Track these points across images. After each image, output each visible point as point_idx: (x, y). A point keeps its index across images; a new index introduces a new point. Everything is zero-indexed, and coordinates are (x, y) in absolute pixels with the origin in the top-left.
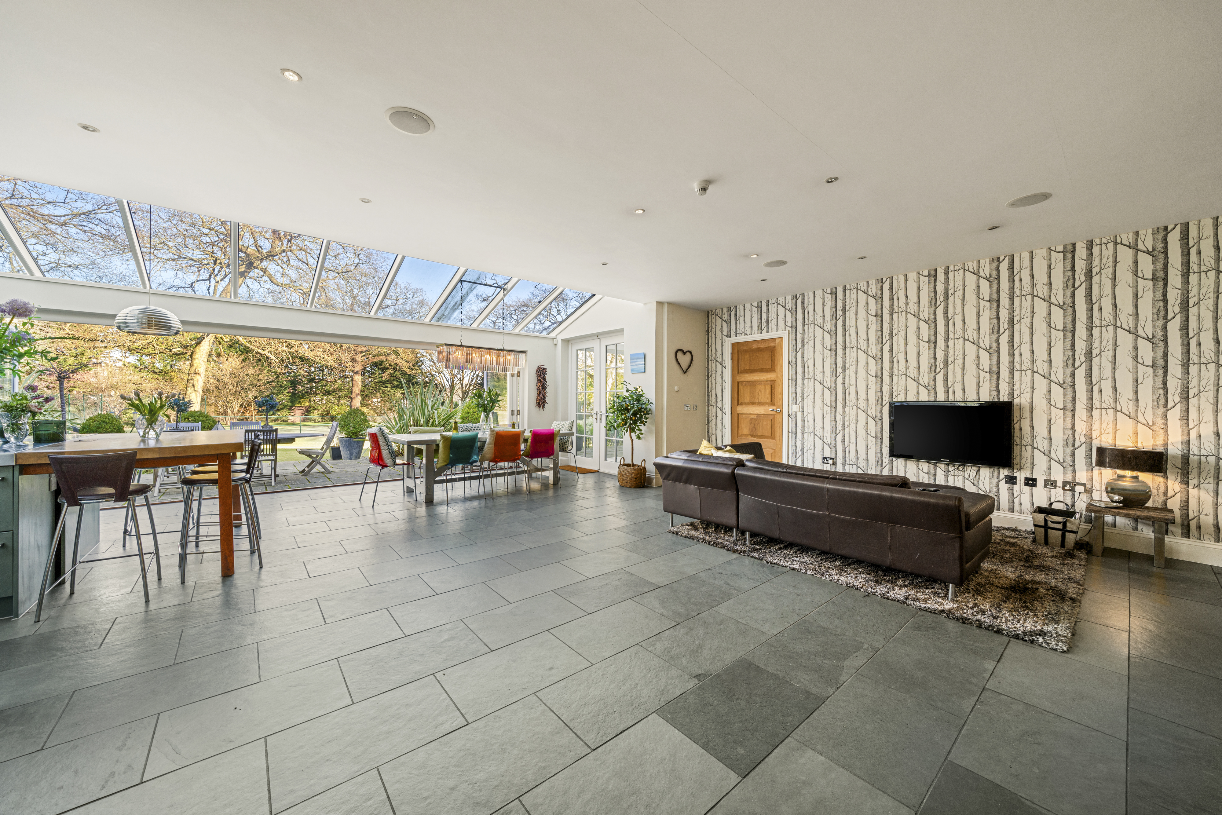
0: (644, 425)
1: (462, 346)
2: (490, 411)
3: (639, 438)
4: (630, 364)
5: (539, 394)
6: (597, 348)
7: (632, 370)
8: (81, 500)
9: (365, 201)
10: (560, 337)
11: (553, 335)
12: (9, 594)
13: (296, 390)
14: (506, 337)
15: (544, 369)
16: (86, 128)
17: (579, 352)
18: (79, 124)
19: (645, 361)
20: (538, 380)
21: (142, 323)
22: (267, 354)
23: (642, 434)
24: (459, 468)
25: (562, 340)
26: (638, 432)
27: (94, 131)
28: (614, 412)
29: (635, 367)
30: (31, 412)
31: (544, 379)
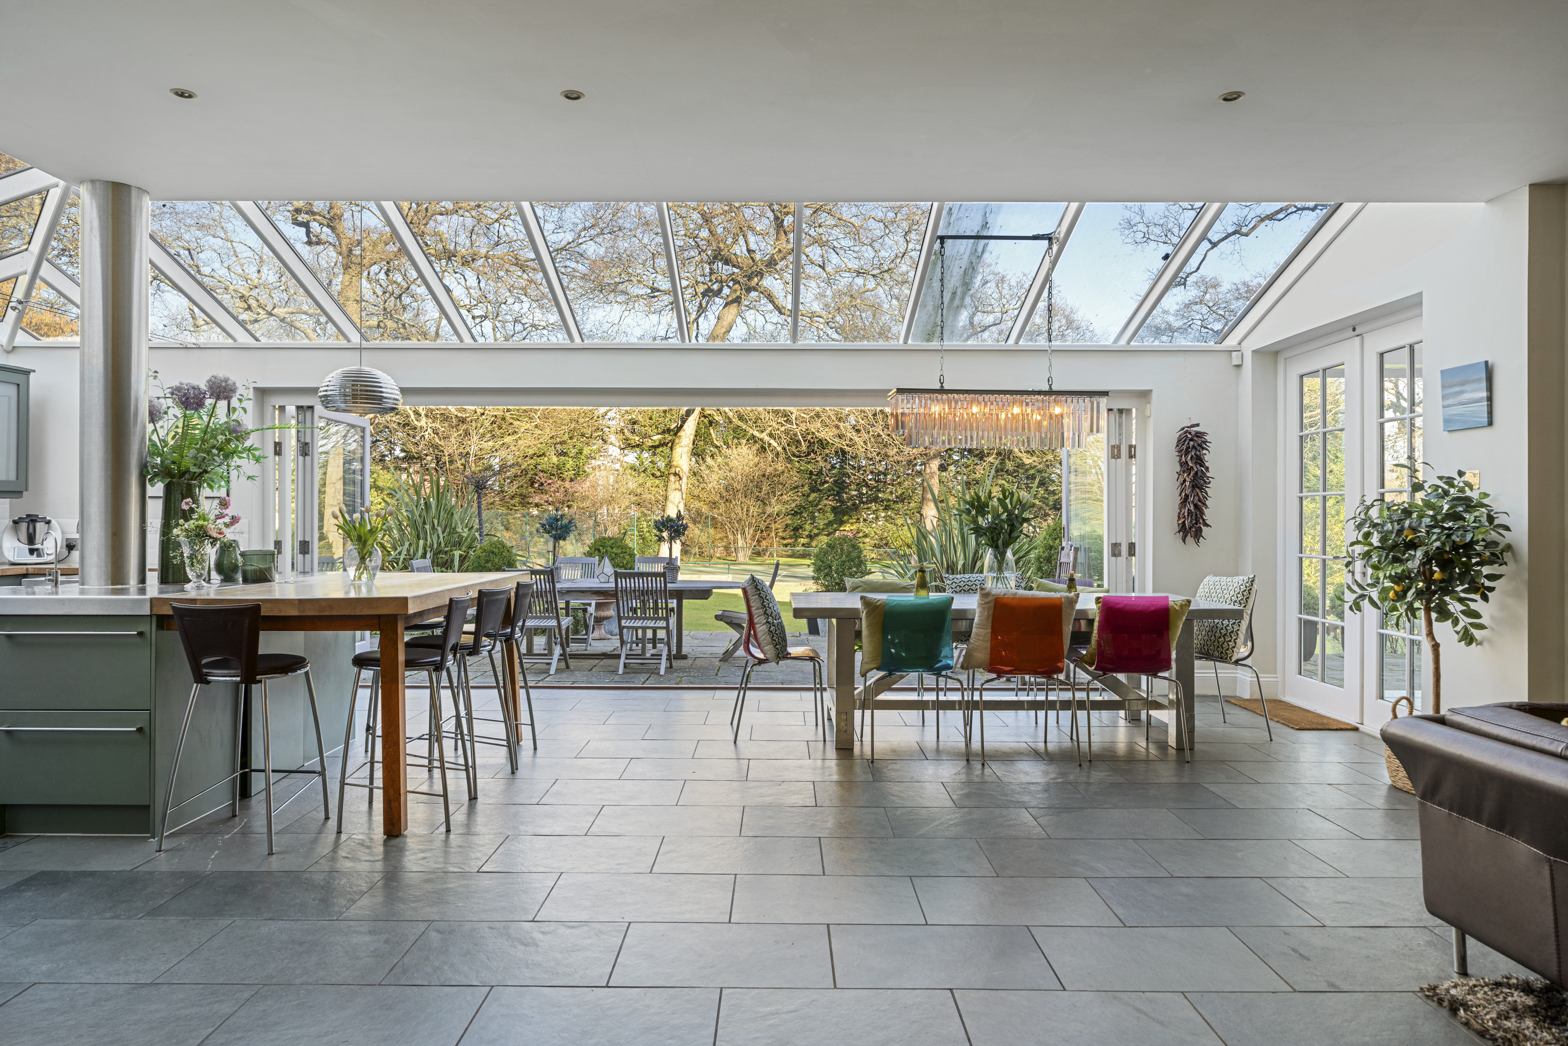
0: (1485, 598)
1: (942, 391)
2: (1006, 545)
3: (1467, 638)
4: (1440, 403)
5: (1185, 501)
6: (1352, 367)
7: (1447, 421)
8: (208, 674)
9: (573, 96)
10: (1250, 346)
11: (1231, 341)
12: (147, 803)
13: (842, 502)
14: (1057, 361)
15: (1199, 435)
16: (181, 94)
17: (1305, 379)
18: (171, 90)
19: (1490, 388)
20: (1183, 464)
21: (345, 395)
22: (767, 438)
23: (1481, 627)
24: (912, 677)
25: (1255, 352)
26: (1464, 621)
27: (190, 96)
28: (1367, 555)
29: (1459, 410)
30: (211, 537)
31: (1199, 460)
